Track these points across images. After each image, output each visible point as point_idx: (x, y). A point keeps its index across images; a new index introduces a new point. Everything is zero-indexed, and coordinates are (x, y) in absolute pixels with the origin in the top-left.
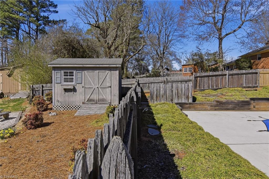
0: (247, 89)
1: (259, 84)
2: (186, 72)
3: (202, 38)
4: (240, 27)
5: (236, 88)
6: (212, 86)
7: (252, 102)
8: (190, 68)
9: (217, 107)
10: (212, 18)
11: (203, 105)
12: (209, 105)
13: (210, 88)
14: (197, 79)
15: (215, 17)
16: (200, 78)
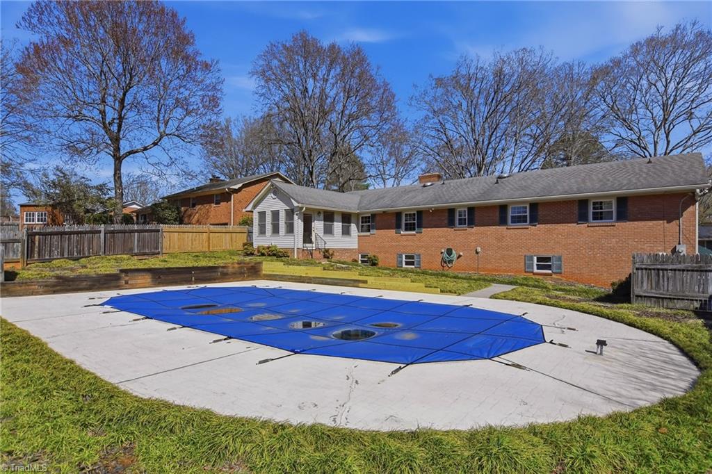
0: (141, 257)
1: (162, 248)
2: (30, 221)
3: (75, 149)
4: (155, 144)
5: (118, 256)
6: (71, 253)
7: (123, 275)
8: (30, 214)
9: (58, 288)
10: (98, 112)
11: (28, 286)
12: (41, 284)
13: (66, 256)
14: (34, 239)
15: (104, 112)
16: (41, 237)
